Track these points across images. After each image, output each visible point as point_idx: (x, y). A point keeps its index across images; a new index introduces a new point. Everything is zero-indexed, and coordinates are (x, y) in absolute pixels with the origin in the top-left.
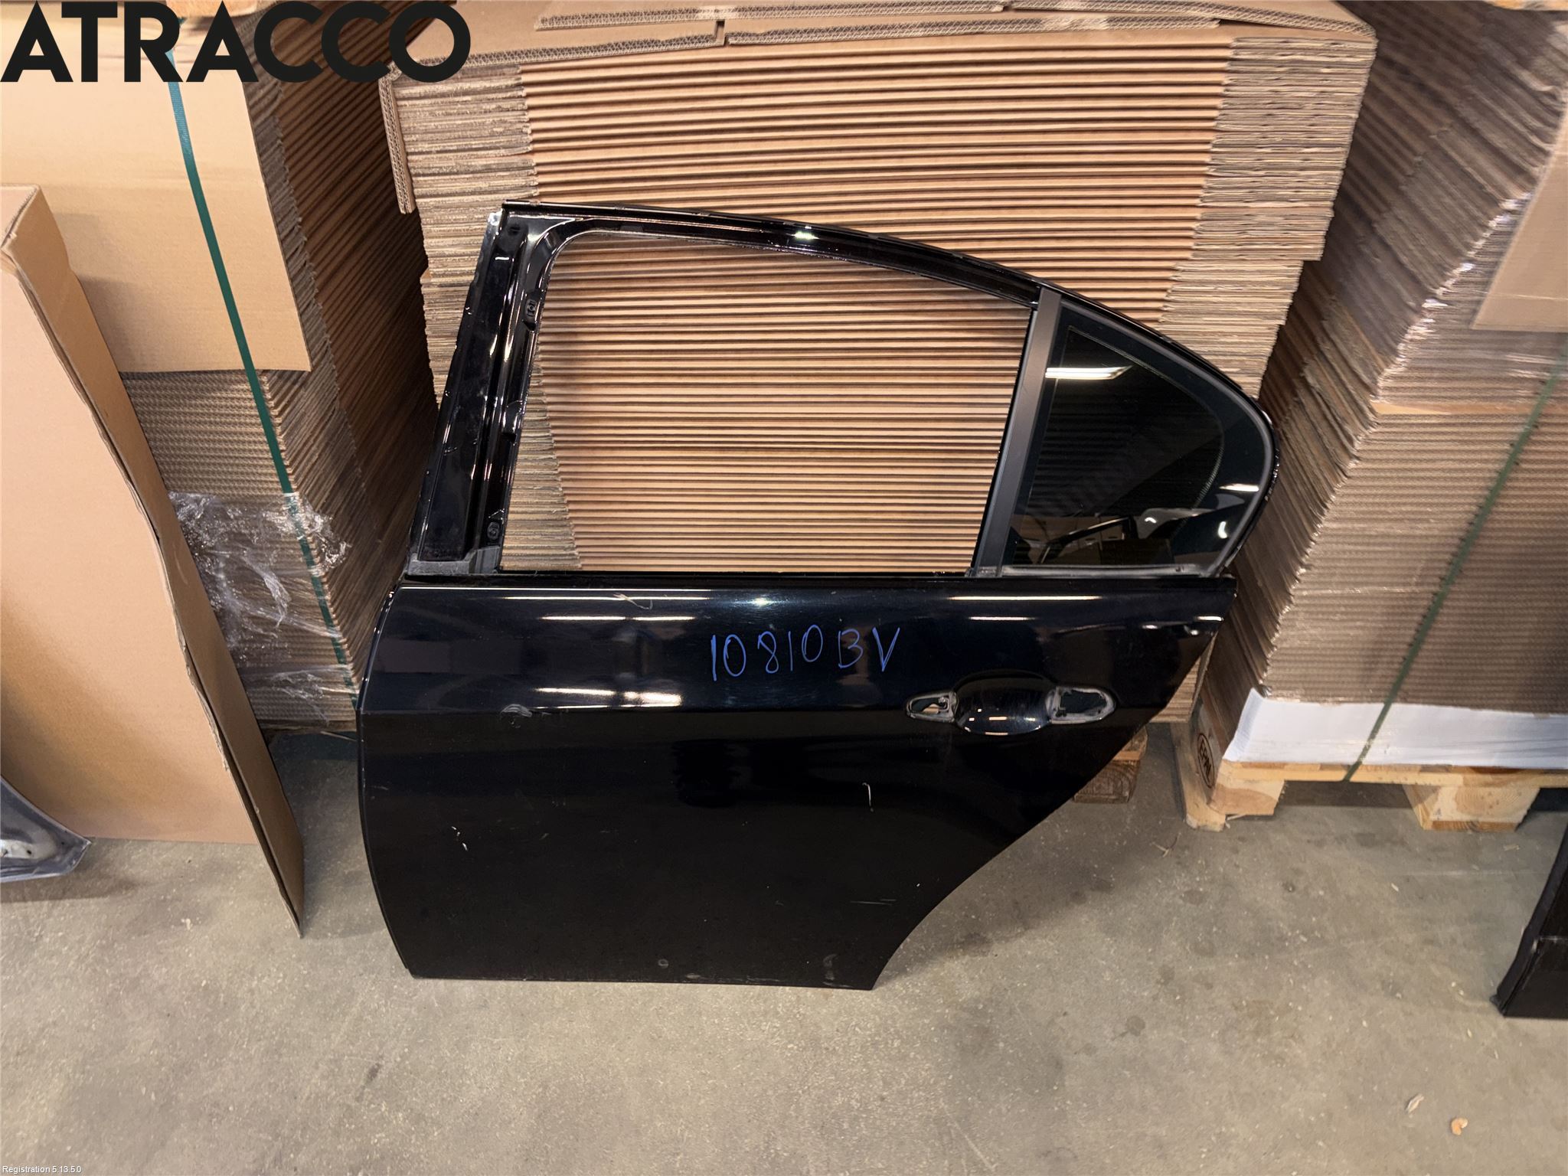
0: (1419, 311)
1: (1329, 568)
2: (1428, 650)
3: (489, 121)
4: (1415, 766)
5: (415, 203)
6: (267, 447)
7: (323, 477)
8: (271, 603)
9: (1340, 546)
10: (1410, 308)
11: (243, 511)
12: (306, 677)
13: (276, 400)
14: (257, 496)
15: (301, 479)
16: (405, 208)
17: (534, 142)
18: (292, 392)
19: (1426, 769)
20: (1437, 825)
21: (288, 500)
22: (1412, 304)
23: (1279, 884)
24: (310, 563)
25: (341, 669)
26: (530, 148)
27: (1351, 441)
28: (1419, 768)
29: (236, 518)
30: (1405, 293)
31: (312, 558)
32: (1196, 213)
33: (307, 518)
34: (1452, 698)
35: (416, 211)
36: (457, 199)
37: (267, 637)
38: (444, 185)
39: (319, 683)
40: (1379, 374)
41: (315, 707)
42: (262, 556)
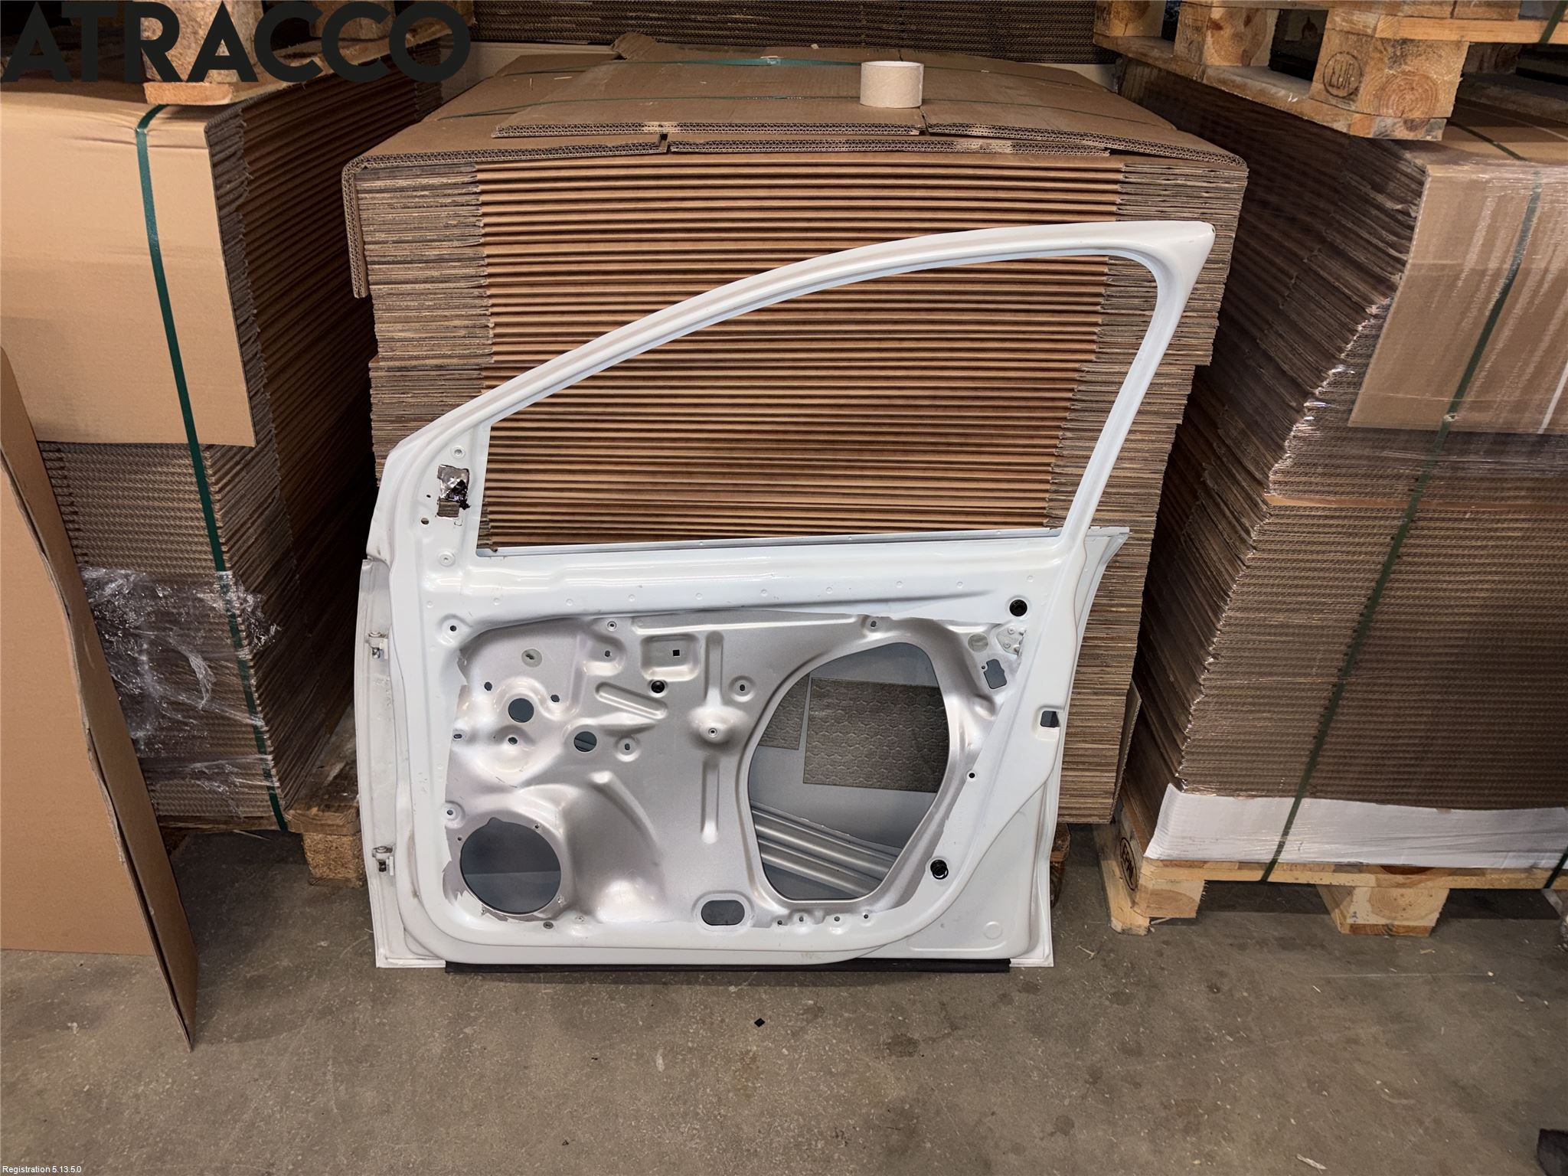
0: (1300, 411)
1: (1235, 657)
2: (1331, 743)
3: (444, 214)
4: (1329, 864)
5: (369, 289)
6: (203, 524)
7: (257, 562)
8: (194, 687)
9: (1244, 636)
10: (1292, 407)
11: (172, 589)
12: (222, 767)
13: (217, 476)
14: (189, 575)
15: (236, 559)
16: (359, 293)
17: (486, 235)
18: (234, 471)
19: (1340, 868)
20: (1355, 929)
21: (221, 578)
22: (1294, 404)
23: (1203, 987)
24: (238, 645)
25: (261, 759)
26: (482, 240)
27: (1248, 533)
28: (1333, 868)
29: (165, 597)
30: (1288, 397)
31: (240, 639)
32: (1099, 319)
33: (239, 598)
34: (1359, 793)
35: (369, 297)
36: (409, 286)
37: (186, 724)
38: (399, 272)
39: (237, 775)
40: (1270, 469)
41: (230, 801)
42: (188, 636)
